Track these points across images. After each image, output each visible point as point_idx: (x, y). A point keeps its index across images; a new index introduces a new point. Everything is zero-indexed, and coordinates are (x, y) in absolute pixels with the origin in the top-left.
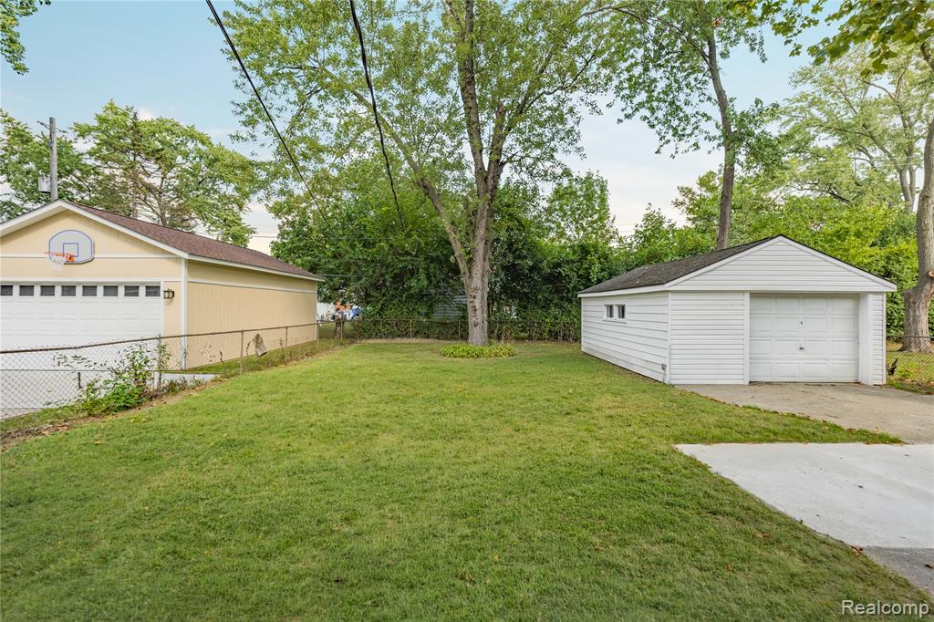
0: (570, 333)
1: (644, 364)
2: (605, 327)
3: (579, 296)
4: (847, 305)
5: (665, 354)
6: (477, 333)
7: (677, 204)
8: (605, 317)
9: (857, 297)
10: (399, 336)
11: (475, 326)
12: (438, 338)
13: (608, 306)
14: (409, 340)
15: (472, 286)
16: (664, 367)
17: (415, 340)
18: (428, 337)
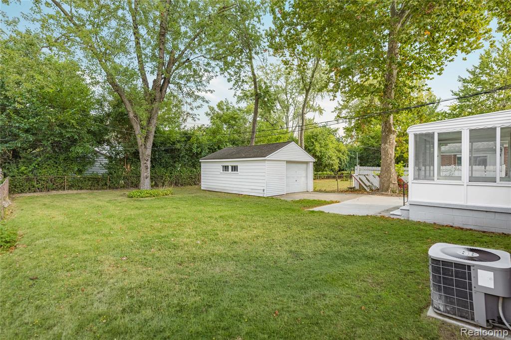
0: (195, 180)
1: (250, 191)
2: (221, 176)
3: (200, 161)
4: (304, 166)
5: (265, 185)
6: (146, 183)
7: (207, 114)
8: (222, 172)
9: (307, 163)
10: (54, 189)
11: (147, 178)
12: (90, 189)
13: (223, 166)
14: (66, 192)
15: (147, 154)
16: (264, 190)
17: (70, 192)
18: (81, 189)
